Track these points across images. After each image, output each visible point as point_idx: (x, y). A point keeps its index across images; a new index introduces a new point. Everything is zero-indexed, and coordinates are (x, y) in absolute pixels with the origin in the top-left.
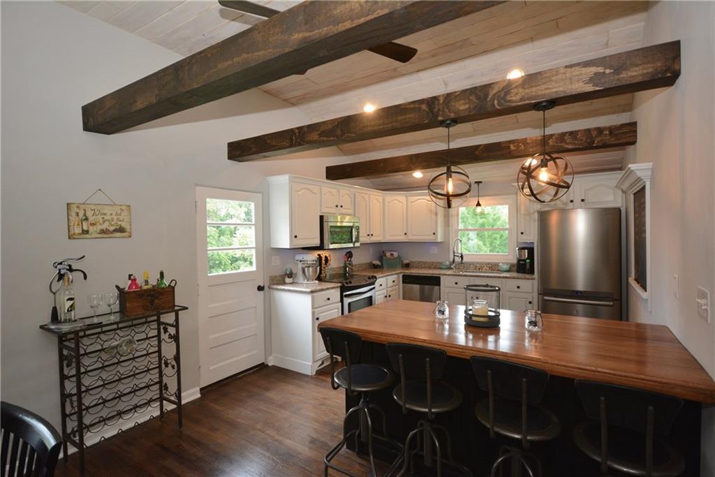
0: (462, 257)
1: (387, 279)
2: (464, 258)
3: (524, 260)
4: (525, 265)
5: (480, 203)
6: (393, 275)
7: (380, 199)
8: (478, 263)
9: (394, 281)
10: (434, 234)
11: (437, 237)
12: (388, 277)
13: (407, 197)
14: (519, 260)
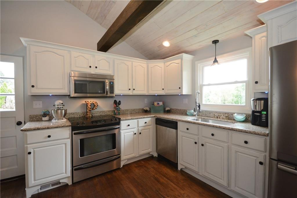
0: (199, 106)
1: (138, 121)
2: (201, 107)
3: (260, 112)
4: (261, 116)
5: (217, 60)
6: (148, 117)
7: (145, 66)
8: (216, 112)
9: (146, 123)
10: (180, 88)
11: (182, 91)
12: (139, 120)
13: (164, 63)
14: (254, 112)
